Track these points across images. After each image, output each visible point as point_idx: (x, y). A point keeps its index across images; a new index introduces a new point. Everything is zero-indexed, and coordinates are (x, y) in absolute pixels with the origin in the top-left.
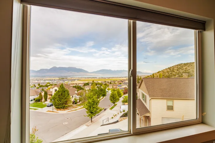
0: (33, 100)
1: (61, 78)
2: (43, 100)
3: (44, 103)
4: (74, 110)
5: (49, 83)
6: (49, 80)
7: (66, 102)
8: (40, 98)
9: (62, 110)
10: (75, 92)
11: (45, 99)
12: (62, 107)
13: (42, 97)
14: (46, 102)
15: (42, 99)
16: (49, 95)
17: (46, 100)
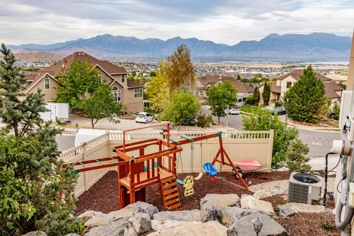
0: (242, 100)
1: (287, 65)
2: (262, 102)
3: (264, 108)
4: (333, 130)
5: (261, 77)
6: (257, 69)
7: (316, 108)
8: (256, 99)
9: (305, 124)
10: (337, 92)
11: (265, 101)
12: (305, 119)
13: (259, 96)
14: (267, 108)
15: (258, 100)
16: (273, 93)
17: (266, 103)
